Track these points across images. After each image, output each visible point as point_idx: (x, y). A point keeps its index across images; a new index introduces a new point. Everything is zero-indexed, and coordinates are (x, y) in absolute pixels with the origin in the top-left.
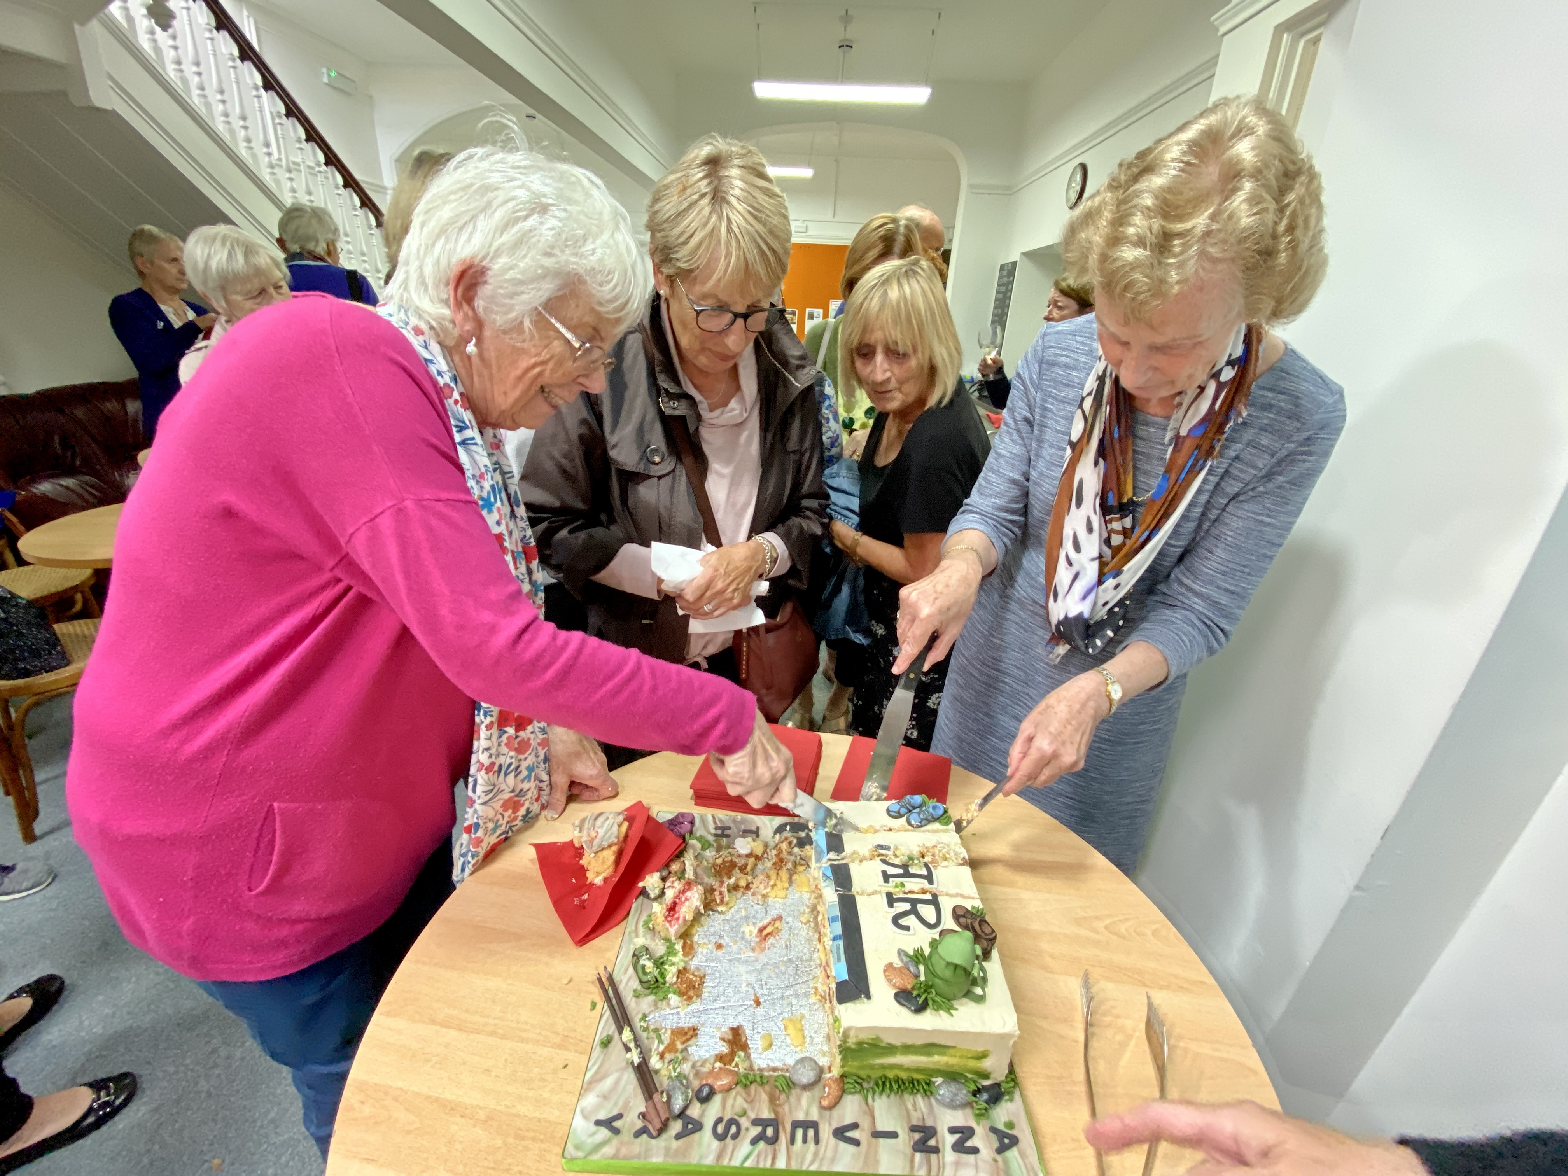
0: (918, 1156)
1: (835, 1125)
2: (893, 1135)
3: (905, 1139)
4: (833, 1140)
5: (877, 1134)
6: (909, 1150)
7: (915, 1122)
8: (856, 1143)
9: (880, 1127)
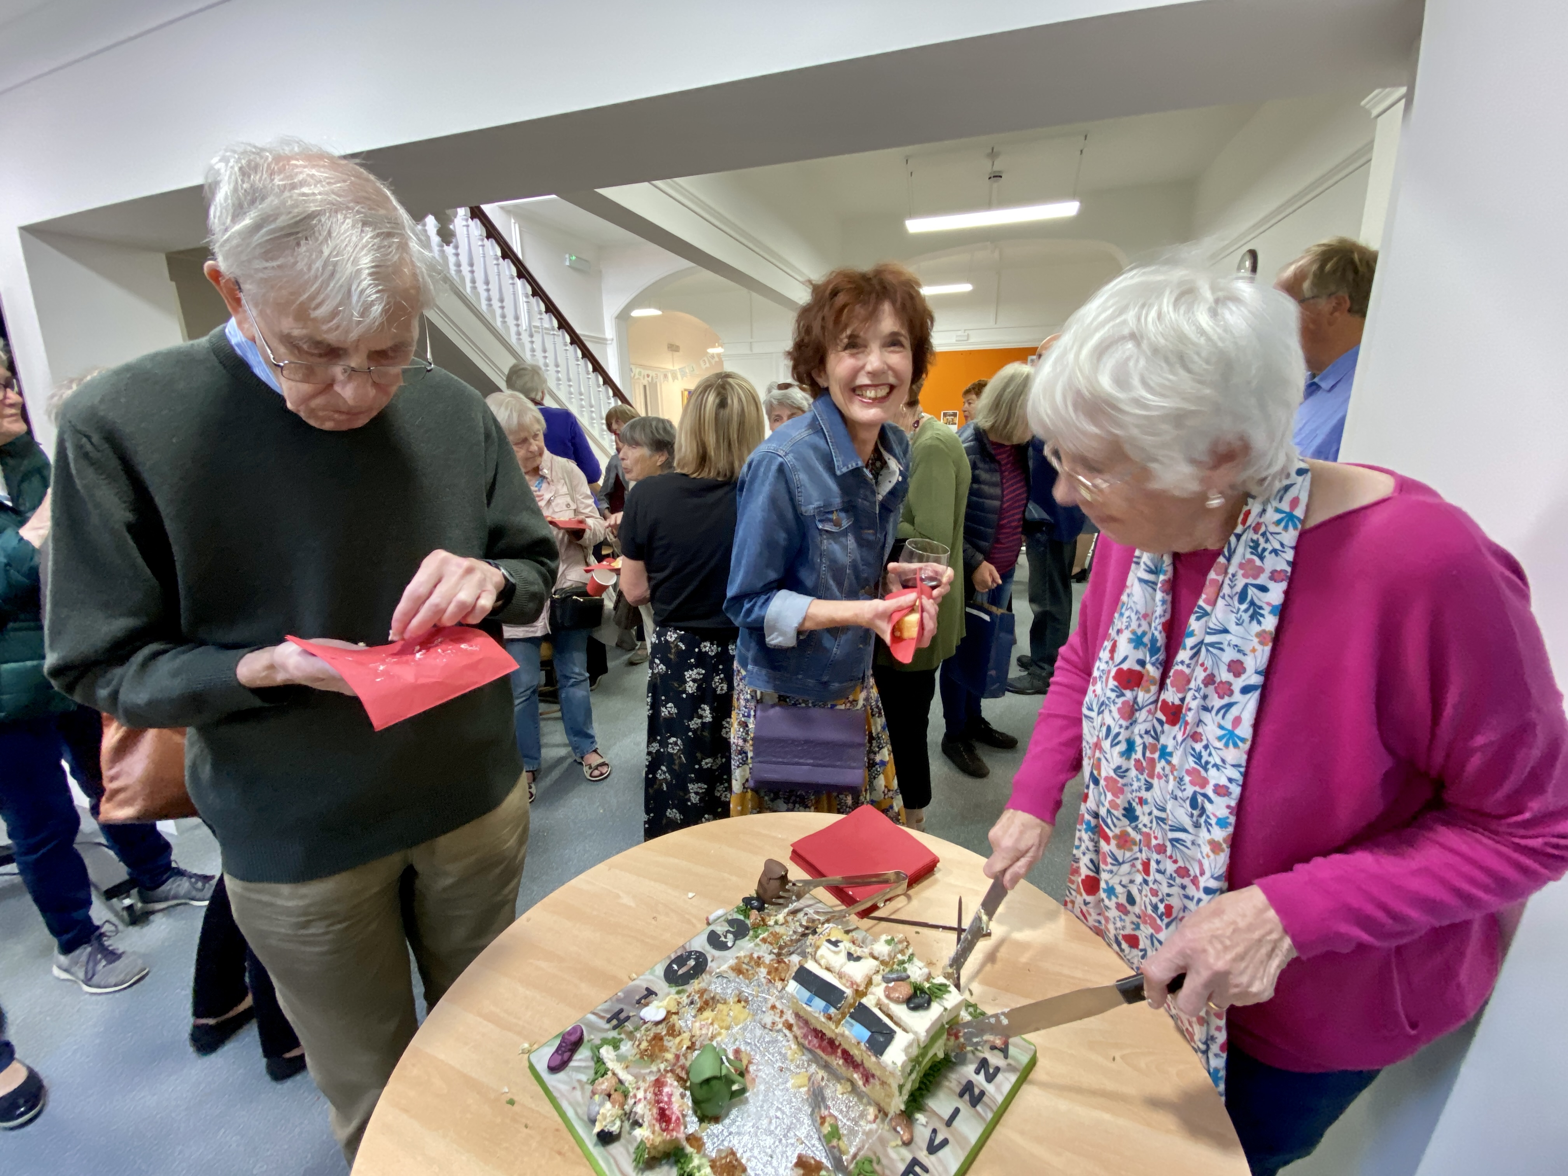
0: (979, 1108)
1: (924, 1146)
2: (957, 1111)
3: (963, 1105)
4: (933, 1158)
5: (949, 1123)
6: (972, 1110)
7: (958, 1090)
8: (945, 1142)
9: (946, 1116)
